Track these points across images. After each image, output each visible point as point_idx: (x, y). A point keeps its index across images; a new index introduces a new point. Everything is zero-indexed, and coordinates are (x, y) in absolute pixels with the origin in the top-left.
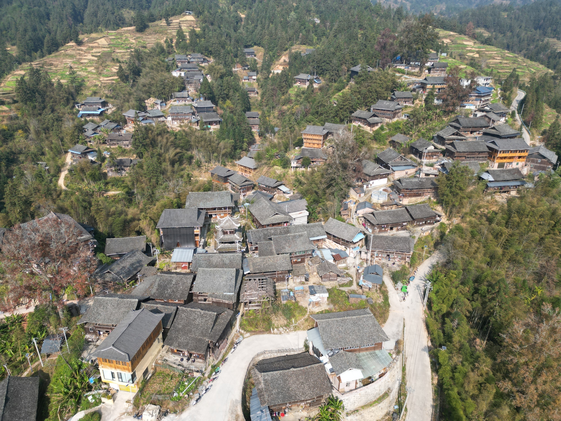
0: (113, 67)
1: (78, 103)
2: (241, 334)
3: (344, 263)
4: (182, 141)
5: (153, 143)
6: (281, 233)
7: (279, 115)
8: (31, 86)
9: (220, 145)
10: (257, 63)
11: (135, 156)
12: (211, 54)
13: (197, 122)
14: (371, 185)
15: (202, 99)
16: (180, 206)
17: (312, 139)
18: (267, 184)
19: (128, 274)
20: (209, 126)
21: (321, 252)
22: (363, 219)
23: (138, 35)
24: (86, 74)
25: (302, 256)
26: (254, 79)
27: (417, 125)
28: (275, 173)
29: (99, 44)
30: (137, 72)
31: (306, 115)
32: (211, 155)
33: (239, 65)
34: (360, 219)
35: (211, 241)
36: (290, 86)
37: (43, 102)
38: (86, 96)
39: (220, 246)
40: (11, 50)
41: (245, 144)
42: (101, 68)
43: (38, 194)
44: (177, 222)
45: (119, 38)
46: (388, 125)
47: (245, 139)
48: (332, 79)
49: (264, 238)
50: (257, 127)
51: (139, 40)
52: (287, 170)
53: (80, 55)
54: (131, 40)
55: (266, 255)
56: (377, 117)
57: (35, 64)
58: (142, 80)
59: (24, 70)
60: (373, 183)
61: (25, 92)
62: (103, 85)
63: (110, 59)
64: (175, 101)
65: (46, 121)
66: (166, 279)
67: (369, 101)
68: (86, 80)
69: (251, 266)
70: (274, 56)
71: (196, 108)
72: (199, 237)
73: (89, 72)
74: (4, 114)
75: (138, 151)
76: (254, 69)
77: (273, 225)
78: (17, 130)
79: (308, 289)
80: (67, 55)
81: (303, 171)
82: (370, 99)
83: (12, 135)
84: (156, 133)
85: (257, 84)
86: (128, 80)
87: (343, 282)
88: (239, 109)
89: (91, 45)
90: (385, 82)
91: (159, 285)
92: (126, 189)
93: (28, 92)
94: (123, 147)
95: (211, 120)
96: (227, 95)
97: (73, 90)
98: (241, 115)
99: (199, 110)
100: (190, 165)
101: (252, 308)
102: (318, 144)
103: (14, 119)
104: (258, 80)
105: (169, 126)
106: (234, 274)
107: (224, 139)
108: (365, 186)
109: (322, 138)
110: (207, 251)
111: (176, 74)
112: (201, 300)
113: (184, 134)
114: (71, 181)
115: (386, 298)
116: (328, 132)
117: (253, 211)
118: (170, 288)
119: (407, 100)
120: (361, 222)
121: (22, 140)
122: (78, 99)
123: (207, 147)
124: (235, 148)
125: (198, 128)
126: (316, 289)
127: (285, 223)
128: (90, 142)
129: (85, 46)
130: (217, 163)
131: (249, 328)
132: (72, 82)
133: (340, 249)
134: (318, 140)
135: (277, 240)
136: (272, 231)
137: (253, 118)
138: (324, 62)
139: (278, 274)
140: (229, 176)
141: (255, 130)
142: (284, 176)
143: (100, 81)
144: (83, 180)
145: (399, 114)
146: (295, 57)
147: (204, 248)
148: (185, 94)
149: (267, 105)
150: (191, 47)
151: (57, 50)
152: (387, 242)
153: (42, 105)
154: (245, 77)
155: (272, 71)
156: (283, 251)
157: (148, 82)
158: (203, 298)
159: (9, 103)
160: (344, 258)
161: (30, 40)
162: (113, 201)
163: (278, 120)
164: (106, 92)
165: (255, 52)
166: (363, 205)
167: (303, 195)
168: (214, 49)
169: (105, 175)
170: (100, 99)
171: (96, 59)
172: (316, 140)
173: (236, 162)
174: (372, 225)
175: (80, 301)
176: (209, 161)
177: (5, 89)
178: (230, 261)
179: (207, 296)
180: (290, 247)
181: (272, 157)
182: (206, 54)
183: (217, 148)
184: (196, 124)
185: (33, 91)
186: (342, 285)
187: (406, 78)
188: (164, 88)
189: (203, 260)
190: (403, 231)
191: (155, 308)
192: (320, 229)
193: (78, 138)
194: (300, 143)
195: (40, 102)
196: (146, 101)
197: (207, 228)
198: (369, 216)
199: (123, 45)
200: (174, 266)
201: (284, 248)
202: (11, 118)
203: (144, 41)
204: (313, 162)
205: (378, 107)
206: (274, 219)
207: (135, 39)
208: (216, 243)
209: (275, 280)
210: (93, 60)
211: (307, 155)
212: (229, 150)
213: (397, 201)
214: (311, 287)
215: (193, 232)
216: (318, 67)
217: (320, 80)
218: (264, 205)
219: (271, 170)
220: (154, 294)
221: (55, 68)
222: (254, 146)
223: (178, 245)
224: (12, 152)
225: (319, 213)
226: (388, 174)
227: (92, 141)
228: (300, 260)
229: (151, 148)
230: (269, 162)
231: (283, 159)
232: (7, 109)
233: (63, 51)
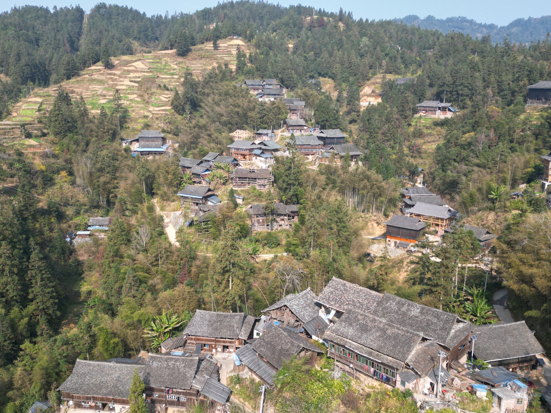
0: (160, 94)
1: (124, 139)
23: (180, 59)
24: (128, 103)
29: (136, 68)
30: (194, 102)
38: (134, 130)
42: (146, 96)
45: (158, 62)
51: (181, 65)
53: (113, 80)
54: (172, 65)
57: (53, 90)
59: (40, 97)
62: (155, 116)
63: (156, 85)
68: (129, 109)
73: (131, 100)
74: (34, 150)
78: (58, 172)
80: (94, 80)
83: (51, 179)
86: (184, 112)
89: (126, 68)
94: (258, 188)
97: (117, 122)
103: (51, 157)
121: (66, 186)
123: (372, 188)
129: (118, 70)
143: (150, 111)
148: (300, 121)
151: (78, 74)
159: (37, 137)
164: (161, 125)
170: (160, 133)
171: (136, 85)
183: (385, 189)
196: (232, 134)
199: (165, 70)
203: (188, 66)
207: (176, 64)
210: (133, 87)
221: (78, 97)
231: (532, 200)
232: (36, 143)
233: (87, 76)
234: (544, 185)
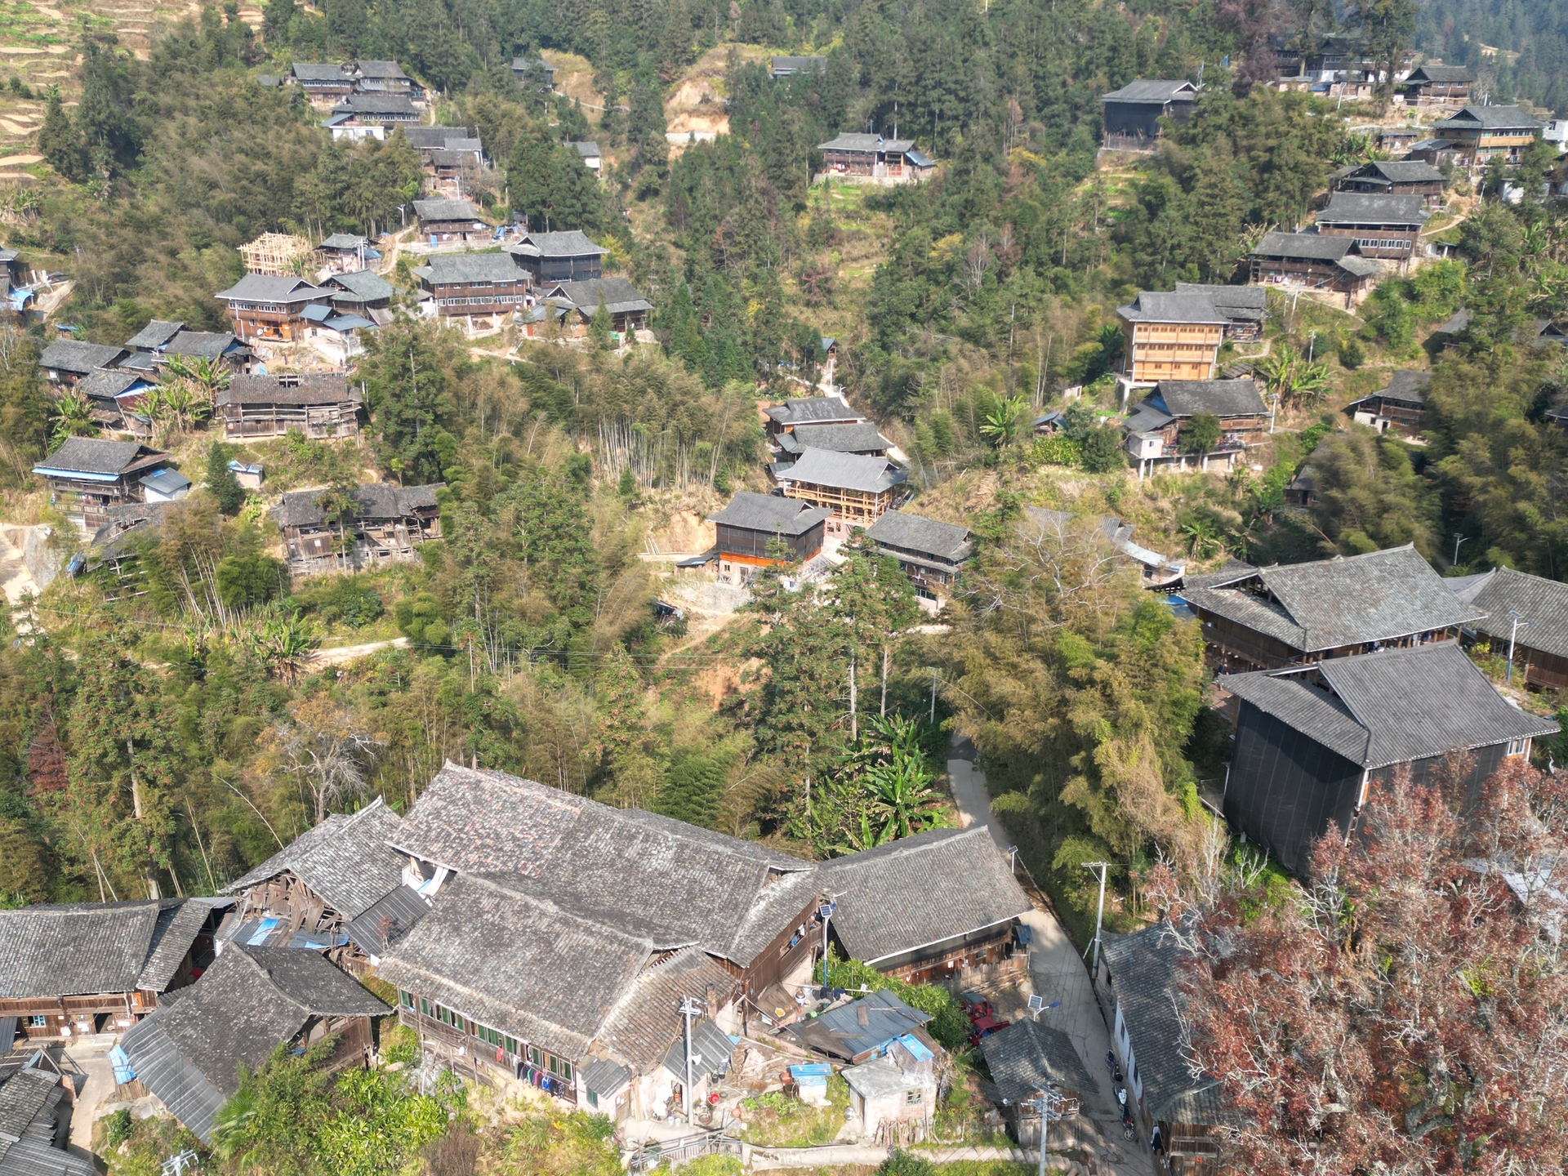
9: (719, 407)
17: (1170, 346)
28: (1065, 492)
30: (123, 137)
52: (1112, 477)
86: (88, 171)
95: (617, 308)
102: (1196, 365)
109: (1217, 338)
111: (349, 133)
123: (670, 414)
134: (1199, 347)
142: (1112, 501)
148: (460, 205)
150: (336, 39)
155: (670, 138)
164: (8, 220)
165: (555, 72)
169: (282, 569)
183: (711, 416)
196: (244, 248)
231: (1088, 434)
234: (1121, 388)
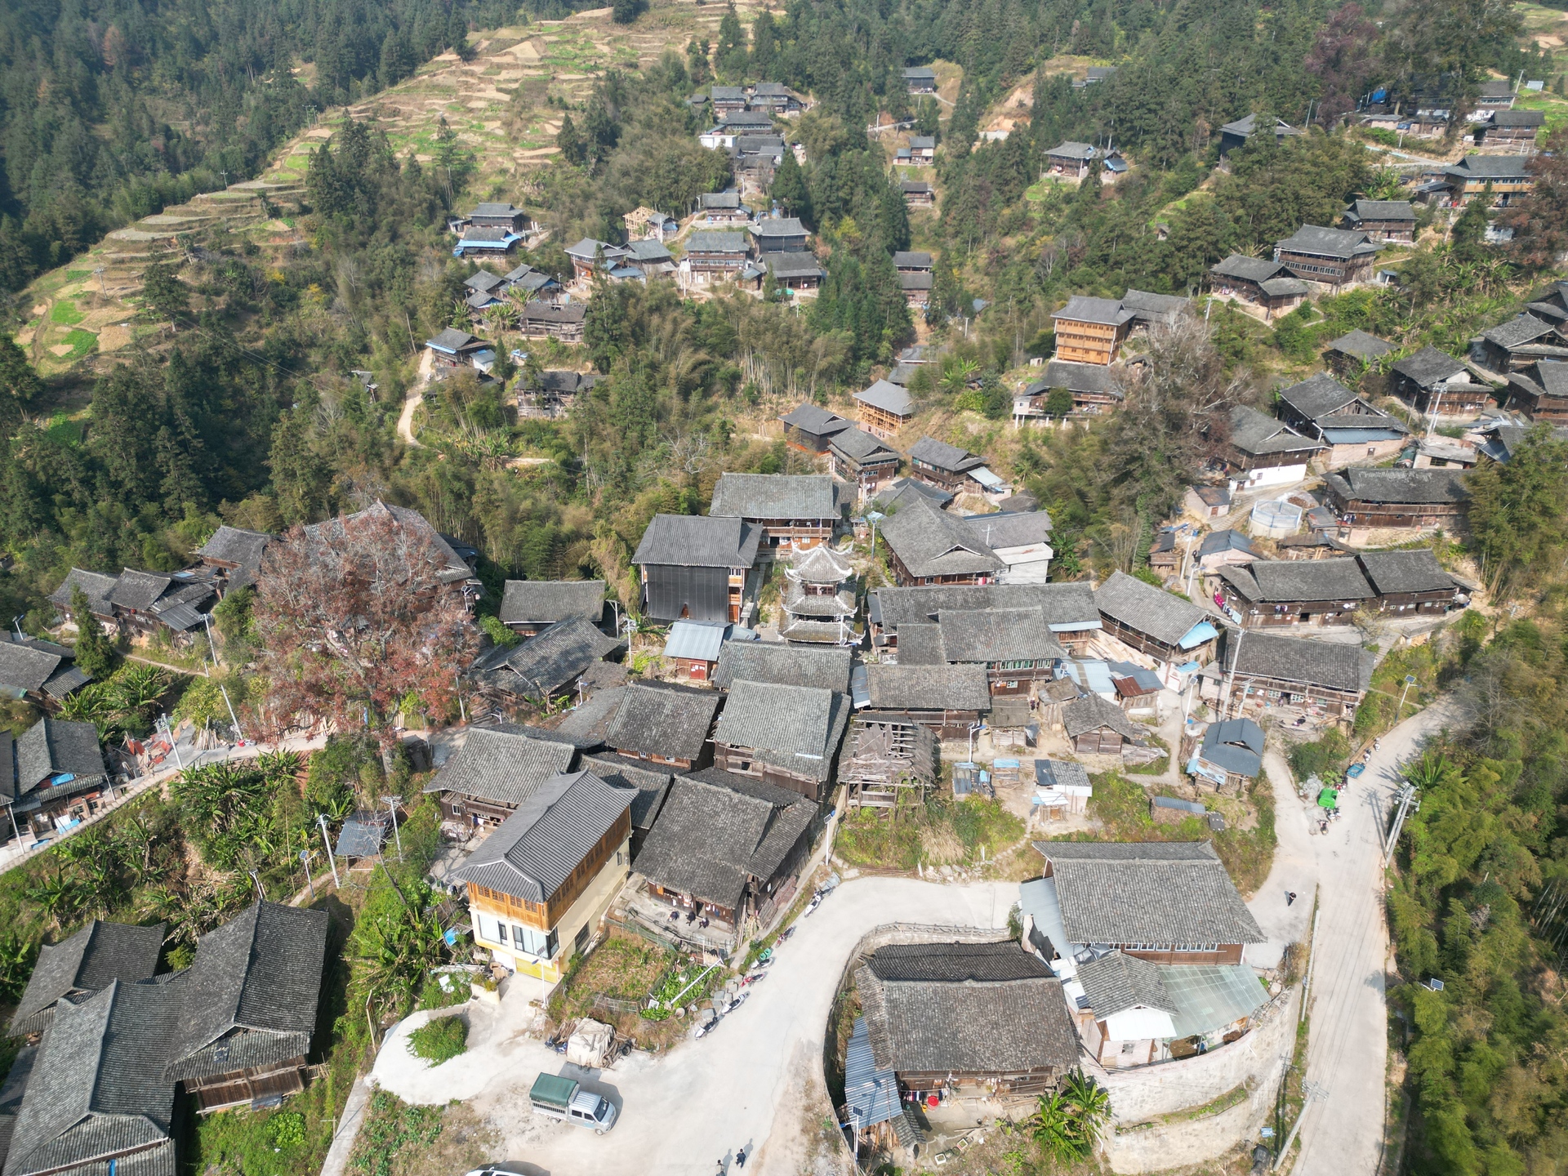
0: (548, 120)
1: (455, 218)
2: (836, 869)
3: (1147, 704)
4: (714, 330)
5: (639, 334)
6: (965, 605)
7: (990, 263)
8: (345, 169)
9: (814, 346)
10: (940, 112)
11: (590, 365)
12: (810, 85)
13: (759, 278)
14: (1253, 482)
15: (776, 214)
16: (696, 508)
17: (1081, 337)
18: (939, 461)
19: (553, 676)
20: (789, 291)
21: (1080, 668)
22: (1217, 581)
23: (619, 31)
24: (480, 139)
25: (1021, 674)
26: (927, 158)
27: (1419, 305)
28: (964, 430)
29: (516, 58)
30: (608, 136)
31: (1070, 265)
32: (789, 372)
33: (888, 116)
34: (1208, 580)
35: (771, 610)
36: (1030, 179)
37: (372, 212)
38: (478, 199)
39: (795, 625)
40: (302, 74)
41: (886, 344)
42: (518, 124)
43: (350, 452)
44: (685, 552)
45: (568, 42)
46: (1324, 301)
47: (887, 332)
48: (1161, 160)
49: (916, 615)
50: (924, 295)
51: (619, 46)
52: (998, 424)
53: (468, 86)
54: (600, 46)
55: (917, 663)
56: (1294, 276)
57: (356, 111)
58: (620, 159)
59: (330, 126)
60: (1260, 476)
61: (330, 185)
62: (521, 170)
63: (544, 98)
64: (703, 217)
65: (377, 264)
66: (649, 700)
67: (1271, 229)
68: (479, 155)
69: (875, 687)
70: (991, 90)
71: (759, 238)
72: (740, 596)
73: (487, 134)
74: (278, 242)
75: (597, 353)
76: (928, 129)
77: (946, 578)
78: (306, 283)
79: (1032, 768)
80: (436, 87)
81: (1048, 430)
82: (1273, 222)
83: (294, 298)
84: (647, 305)
85: (935, 171)
86: (584, 158)
87: (1138, 760)
88: (877, 242)
89: (496, 60)
90: (1330, 169)
91: (630, 714)
92: (562, 455)
93: (337, 185)
94: (561, 339)
95: (795, 273)
96: (846, 202)
97: (446, 184)
98: (880, 262)
99: (767, 244)
100: (730, 397)
101: (870, 802)
102: (1099, 353)
103: (302, 256)
104: (937, 160)
105: (684, 286)
106: (826, 705)
107: (827, 329)
108: (1233, 485)
109: (1113, 335)
110: (758, 636)
111: (710, 141)
112: (735, 766)
113: (721, 311)
114: (428, 425)
115: (1267, 819)
116: (1133, 319)
117: (891, 537)
118: (658, 724)
119: (1393, 226)
120: (1210, 590)
121: (318, 310)
122: (458, 207)
123: (780, 348)
124: (855, 354)
125: (759, 294)
126: (1056, 772)
127: (979, 575)
128: (480, 322)
129: (481, 64)
130: (802, 397)
131: (858, 856)
132: (446, 160)
133: (1138, 663)
134: (1100, 340)
135: (952, 624)
136: (942, 597)
137: (915, 269)
138: (1142, 105)
139: (948, 717)
140: (832, 434)
141: (917, 305)
142: (990, 440)
143: (514, 159)
144: (457, 424)
145: (1364, 271)
146: (1053, 93)
147: (750, 627)
148: (731, 198)
149: (956, 234)
150: (757, 65)
151: (411, 74)
152: (1286, 656)
153: (370, 220)
154: (901, 152)
155: (982, 135)
156: (968, 655)
157: (635, 163)
158: (739, 760)
159: (290, 214)
160: (1148, 692)
161: (347, 46)
162: (527, 483)
163: (986, 279)
164: (527, 189)
165: (937, 77)
166: (1223, 542)
167: (1042, 498)
168: (821, 69)
169: (512, 412)
170: (512, 208)
171: (506, 98)
172: (1094, 339)
173: (854, 395)
174: (1245, 602)
175: (434, 733)
176: (782, 389)
177: (283, 176)
178: (819, 669)
179: (750, 756)
180: (988, 645)
181: (958, 385)
182: (797, 84)
183: (807, 352)
184: (755, 283)
185: (349, 182)
186: (1137, 769)
187: (1398, 159)
188: (676, 182)
189: (746, 659)
190: (1342, 628)
191: (615, 772)
192: (1083, 602)
193: (451, 313)
194: (1045, 347)
195: (363, 214)
196: (627, 216)
197: (762, 575)
198: (1237, 574)
199: (577, 61)
200: (672, 667)
201: (970, 646)
202: (293, 253)
203: (632, 48)
204: (1079, 404)
205: (1297, 245)
206: (950, 562)
207: (609, 44)
208: (783, 617)
209: (939, 734)
210: (500, 102)
211: (1065, 383)
212: (839, 358)
213: (1331, 534)
214: (1041, 764)
215: (727, 580)
216: (1121, 121)
217: (1123, 162)
218: (925, 520)
219: (953, 422)
220: (616, 735)
221: (403, 123)
222: (910, 351)
223: (683, 613)
224: (293, 341)
225: (1085, 554)
226: (1311, 453)
227: (485, 320)
228: (1015, 685)
229: (632, 346)
230: (948, 398)
232: (286, 228)
233: (425, 77)
